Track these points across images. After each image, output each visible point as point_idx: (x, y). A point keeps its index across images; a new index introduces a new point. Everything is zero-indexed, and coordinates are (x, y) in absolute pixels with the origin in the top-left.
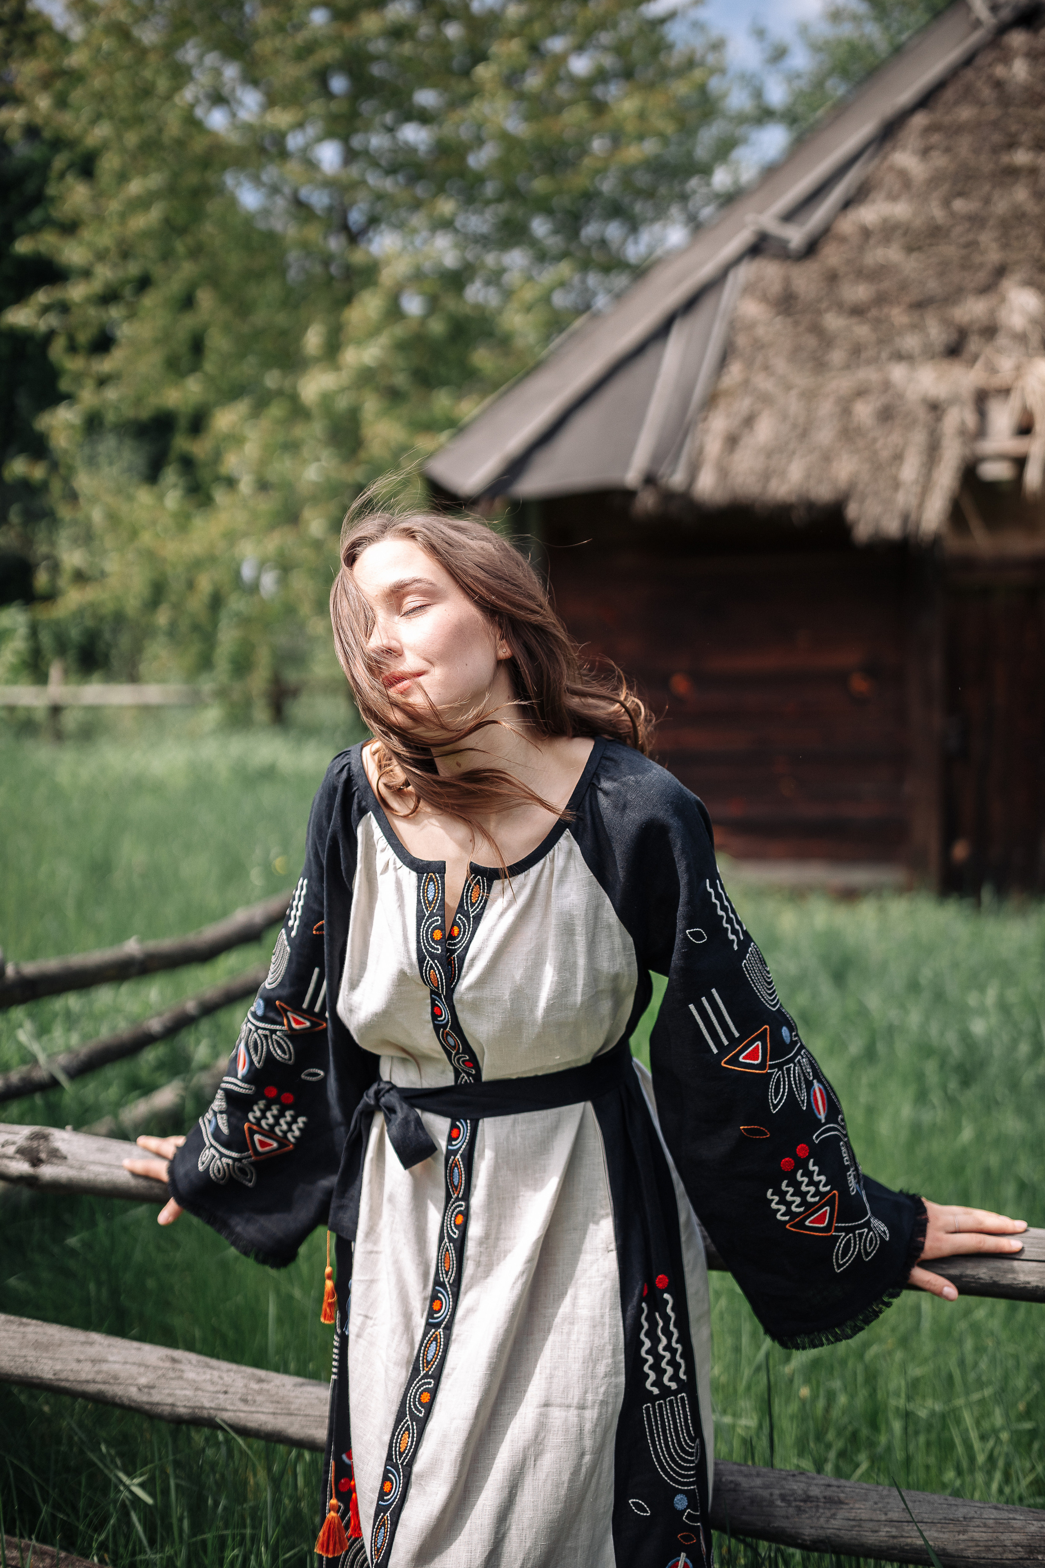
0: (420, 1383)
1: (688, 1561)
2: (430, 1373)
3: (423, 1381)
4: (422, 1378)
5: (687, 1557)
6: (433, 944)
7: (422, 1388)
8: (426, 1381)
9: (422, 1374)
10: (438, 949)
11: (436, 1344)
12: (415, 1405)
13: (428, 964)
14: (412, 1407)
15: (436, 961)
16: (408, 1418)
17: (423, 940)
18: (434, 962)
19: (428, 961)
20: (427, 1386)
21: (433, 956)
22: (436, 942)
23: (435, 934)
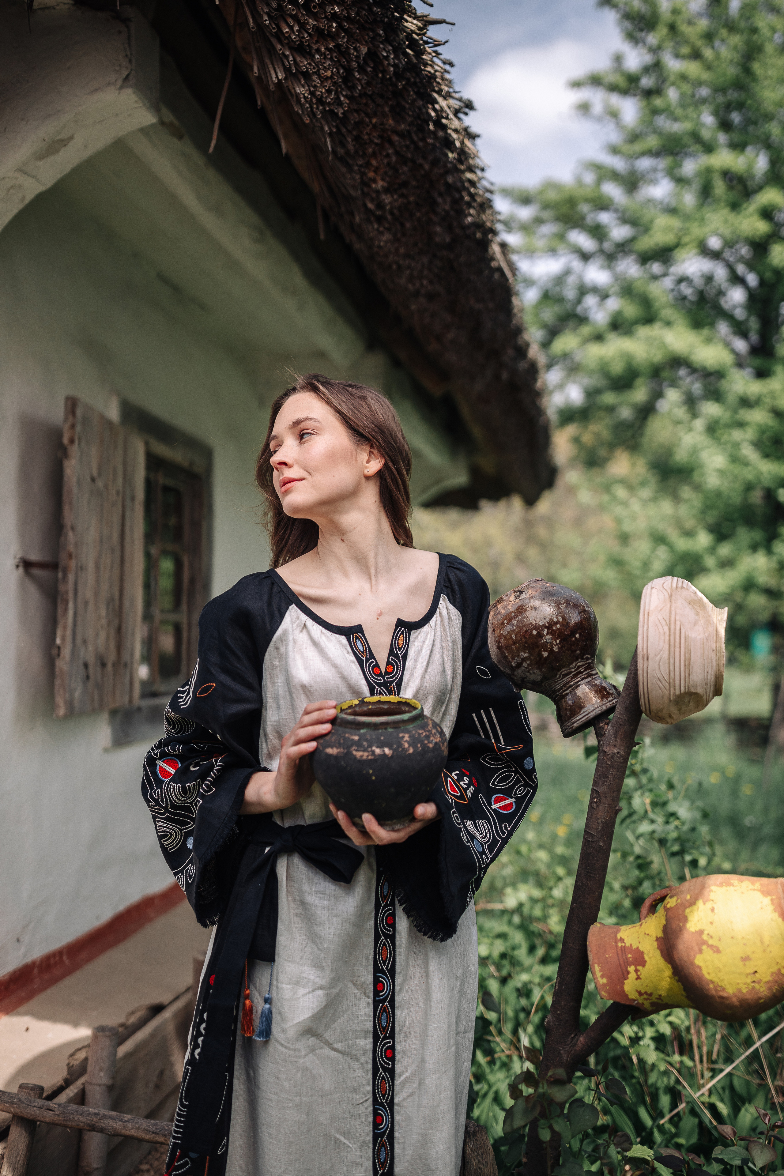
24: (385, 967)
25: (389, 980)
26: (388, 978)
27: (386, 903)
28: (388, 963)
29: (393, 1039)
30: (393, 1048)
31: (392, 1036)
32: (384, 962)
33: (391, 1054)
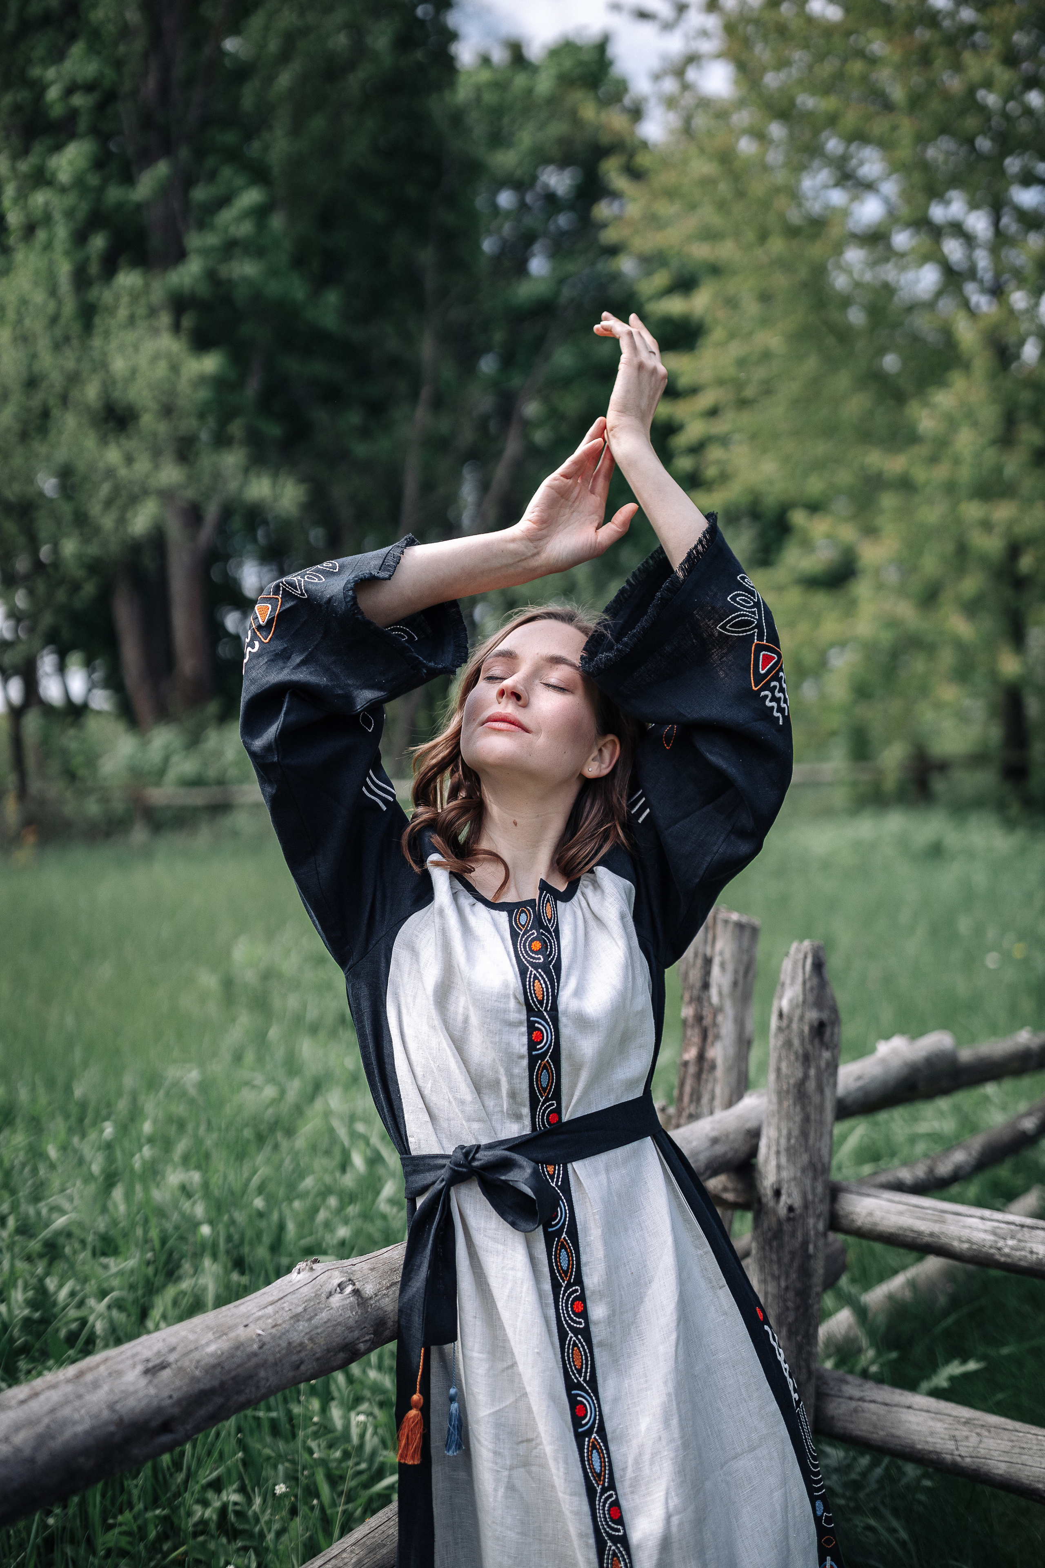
0: (602, 1500)
1: (833, 1564)
2: (606, 1484)
3: (603, 1497)
4: (602, 1494)
5: (832, 1560)
6: (533, 955)
7: (607, 1505)
8: (606, 1495)
9: (599, 1491)
10: (539, 959)
11: (598, 1452)
12: (609, 1527)
13: (531, 974)
14: (608, 1529)
15: (540, 970)
16: (609, 1544)
17: (523, 954)
18: (538, 972)
19: (531, 971)
20: (610, 1500)
21: (536, 966)
22: (536, 953)
23: (533, 946)
24: (581, 1379)
25: (591, 1397)
26: (589, 1394)
27: (569, 1281)
28: (586, 1372)
29: (614, 1489)
30: (616, 1504)
31: (612, 1486)
32: (579, 1372)
33: (617, 1514)
